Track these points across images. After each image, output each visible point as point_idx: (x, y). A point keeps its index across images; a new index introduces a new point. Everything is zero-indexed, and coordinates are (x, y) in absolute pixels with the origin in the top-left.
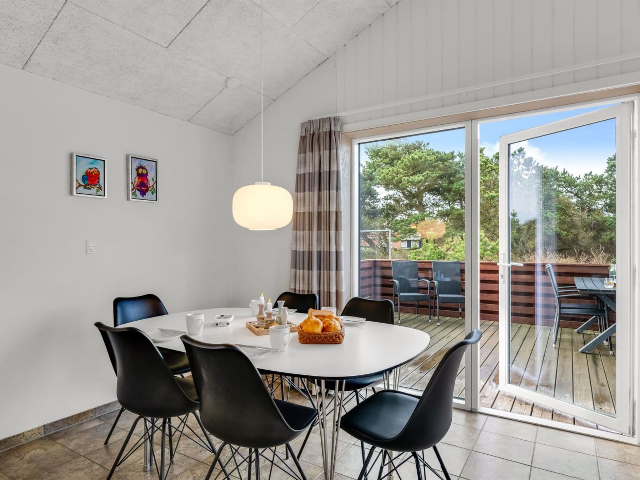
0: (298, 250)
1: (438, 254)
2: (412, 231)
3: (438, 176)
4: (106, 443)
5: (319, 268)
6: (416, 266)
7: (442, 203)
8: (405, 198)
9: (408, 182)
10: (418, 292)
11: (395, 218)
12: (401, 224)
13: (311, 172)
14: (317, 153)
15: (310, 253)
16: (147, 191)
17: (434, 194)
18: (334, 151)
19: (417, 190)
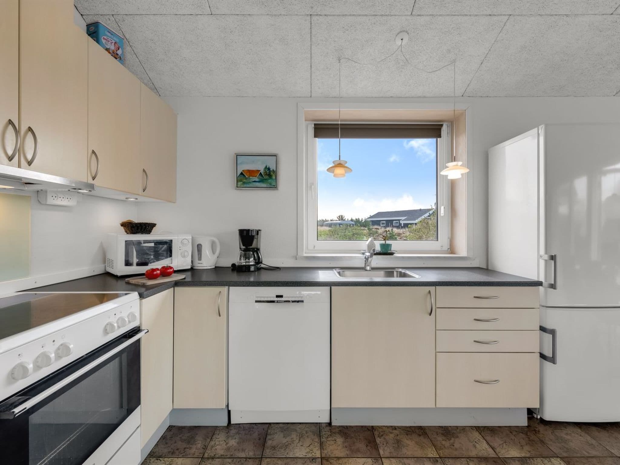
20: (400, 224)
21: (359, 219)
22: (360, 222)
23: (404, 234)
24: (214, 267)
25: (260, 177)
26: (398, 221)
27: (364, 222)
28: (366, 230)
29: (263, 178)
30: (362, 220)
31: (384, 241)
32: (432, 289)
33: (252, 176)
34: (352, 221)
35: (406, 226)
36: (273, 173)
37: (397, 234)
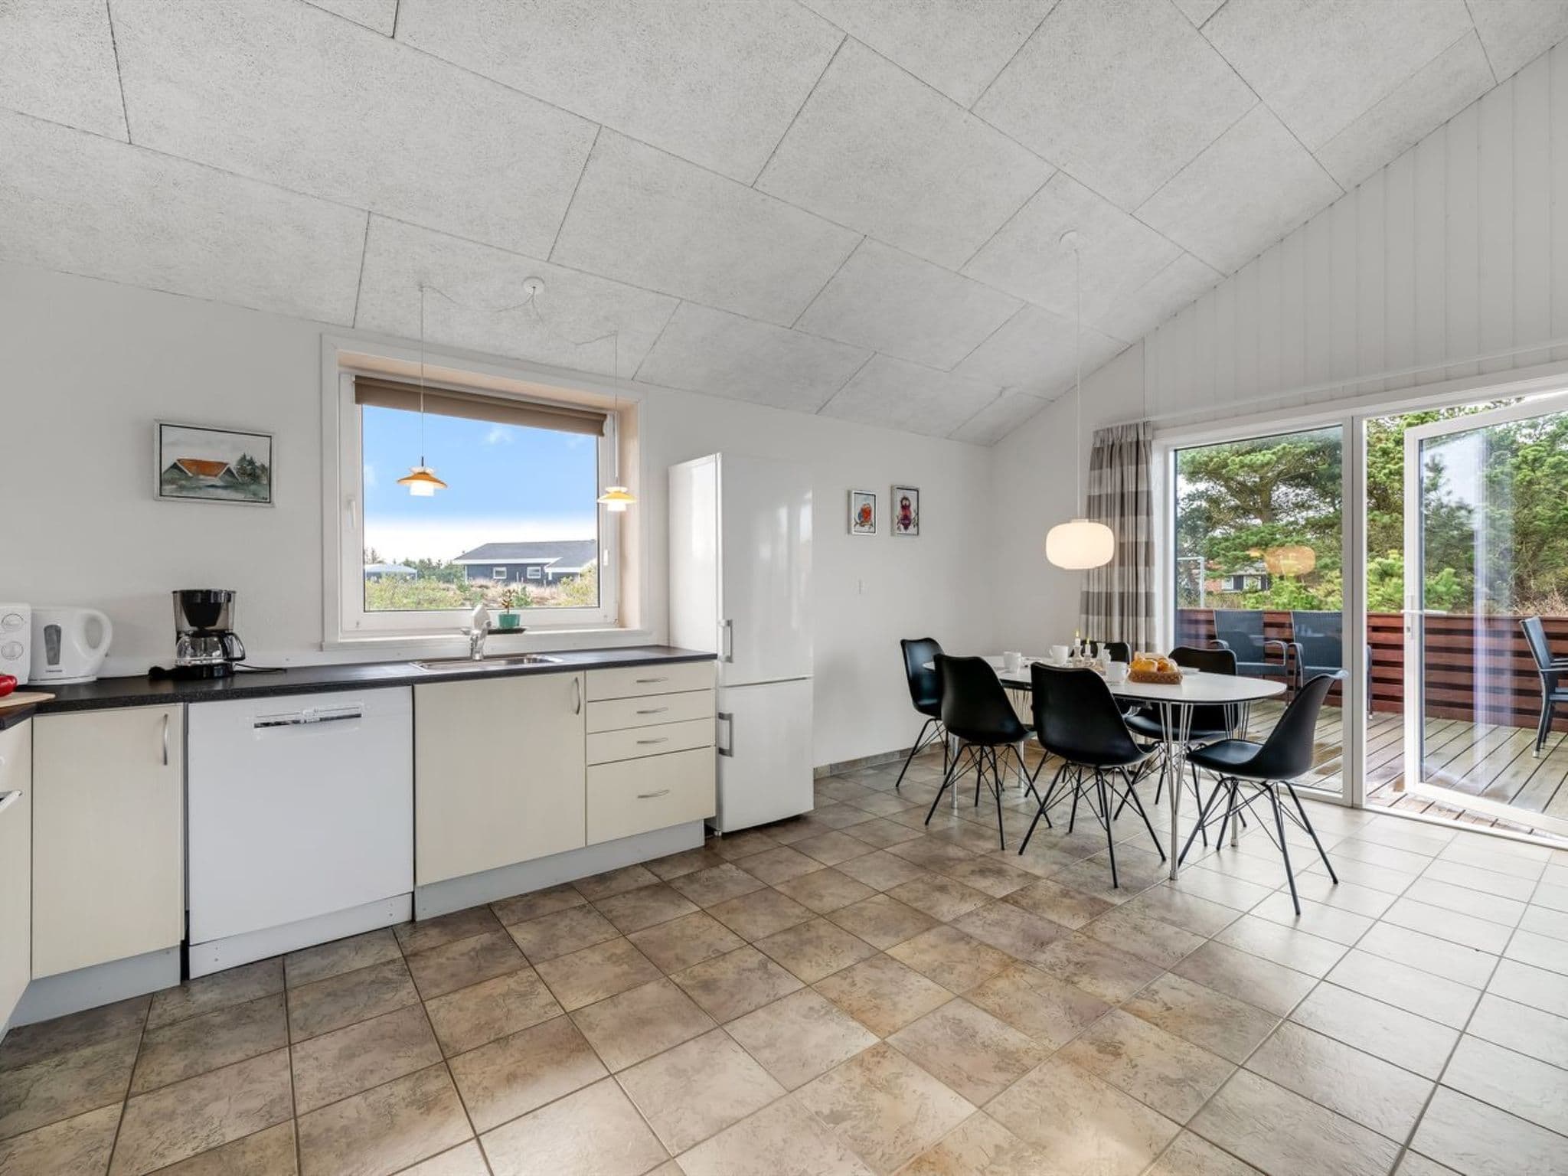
0: (1091, 590)
1: (1305, 601)
2: (1249, 560)
3: (1307, 452)
4: (897, 785)
5: (1122, 614)
6: (1261, 618)
7: (1316, 502)
8: (1231, 496)
9: (1242, 467)
10: (1264, 662)
11: (1210, 534)
12: (1224, 544)
13: (1109, 492)
14: (1118, 469)
15: (1109, 596)
16: (909, 524)
17: (1297, 486)
18: (1142, 467)
19: (1257, 480)
20: (545, 575)
21: (429, 560)
22: (434, 568)
23: (553, 598)
24: (94, 679)
25: (230, 479)
26: (539, 568)
27: (446, 568)
28: (453, 590)
29: (235, 481)
30: (439, 565)
31: (506, 610)
32: (580, 674)
33: (204, 474)
34: (410, 566)
35: (557, 579)
36: (263, 473)
37: (535, 600)
